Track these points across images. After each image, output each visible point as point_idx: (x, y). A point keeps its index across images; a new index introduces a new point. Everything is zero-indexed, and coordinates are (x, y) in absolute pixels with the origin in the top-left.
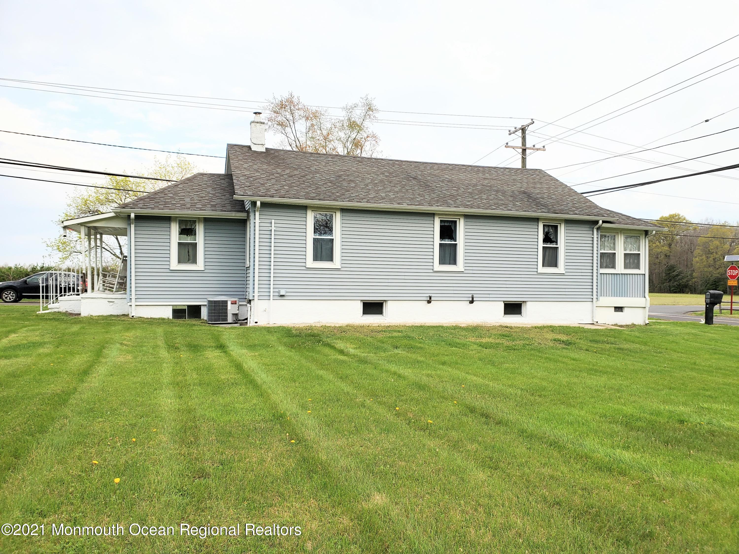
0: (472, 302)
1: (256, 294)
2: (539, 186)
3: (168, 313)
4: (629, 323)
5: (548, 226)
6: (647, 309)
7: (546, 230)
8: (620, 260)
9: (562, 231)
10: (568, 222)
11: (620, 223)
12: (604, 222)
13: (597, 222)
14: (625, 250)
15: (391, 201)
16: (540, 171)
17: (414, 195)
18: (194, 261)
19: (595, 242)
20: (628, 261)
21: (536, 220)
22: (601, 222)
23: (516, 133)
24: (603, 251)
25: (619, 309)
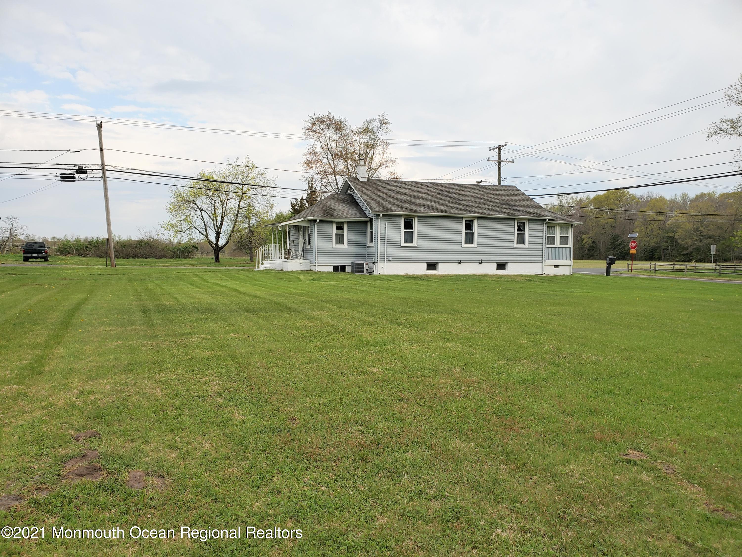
0: (481, 263)
1: (379, 260)
2: (514, 198)
3: (331, 269)
4: (562, 274)
5: (520, 222)
6: (572, 266)
7: (519, 224)
8: (557, 240)
9: (527, 226)
10: (530, 220)
11: (558, 220)
12: (549, 220)
13: (546, 220)
14: (560, 234)
15: (441, 211)
16: (514, 187)
17: (451, 207)
18: (343, 243)
19: (544, 231)
20: (562, 240)
21: (514, 219)
22: (547, 220)
23: (495, 150)
24: (548, 235)
25: (556, 267)
